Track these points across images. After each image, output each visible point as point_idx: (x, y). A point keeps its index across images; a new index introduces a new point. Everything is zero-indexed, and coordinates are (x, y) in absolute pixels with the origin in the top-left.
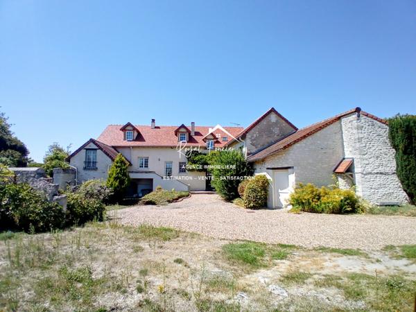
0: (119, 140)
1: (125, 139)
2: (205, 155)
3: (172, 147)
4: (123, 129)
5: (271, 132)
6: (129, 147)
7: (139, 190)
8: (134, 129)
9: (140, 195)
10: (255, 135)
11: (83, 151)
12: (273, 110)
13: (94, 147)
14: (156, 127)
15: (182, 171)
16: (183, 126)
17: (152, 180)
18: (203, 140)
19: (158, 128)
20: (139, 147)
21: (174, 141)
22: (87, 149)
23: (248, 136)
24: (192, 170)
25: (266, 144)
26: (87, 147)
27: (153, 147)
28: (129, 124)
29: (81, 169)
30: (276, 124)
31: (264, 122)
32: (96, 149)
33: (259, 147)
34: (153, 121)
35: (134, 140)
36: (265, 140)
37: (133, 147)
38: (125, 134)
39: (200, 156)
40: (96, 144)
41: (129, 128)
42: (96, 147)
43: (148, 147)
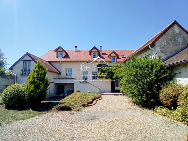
0: (53, 57)
1: (57, 57)
2: (111, 67)
3: (87, 62)
4: (56, 51)
5: (176, 41)
6: (59, 62)
7: (65, 91)
8: (63, 50)
9: (66, 94)
10: (163, 43)
11: (22, 62)
12: (175, 23)
13: (29, 59)
14: (77, 51)
15: (94, 78)
16: (95, 48)
17: (73, 84)
18: (108, 57)
19: (79, 51)
20: (65, 61)
21: (89, 58)
22: (24, 61)
23: (157, 44)
24: (102, 78)
25: (174, 52)
26: (24, 59)
27: (75, 62)
28: (60, 48)
29: (19, 75)
30: (179, 34)
31: (170, 32)
32: (30, 61)
33: (168, 54)
34: (76, 47)
35: (63, 58)
36: (172, 48)
37: (62, 62)
38: (57, 54)
39: (107, 68)
40: (30, 57)
41: (60, 50)
42: (30, 59)
43: (72, 62)
